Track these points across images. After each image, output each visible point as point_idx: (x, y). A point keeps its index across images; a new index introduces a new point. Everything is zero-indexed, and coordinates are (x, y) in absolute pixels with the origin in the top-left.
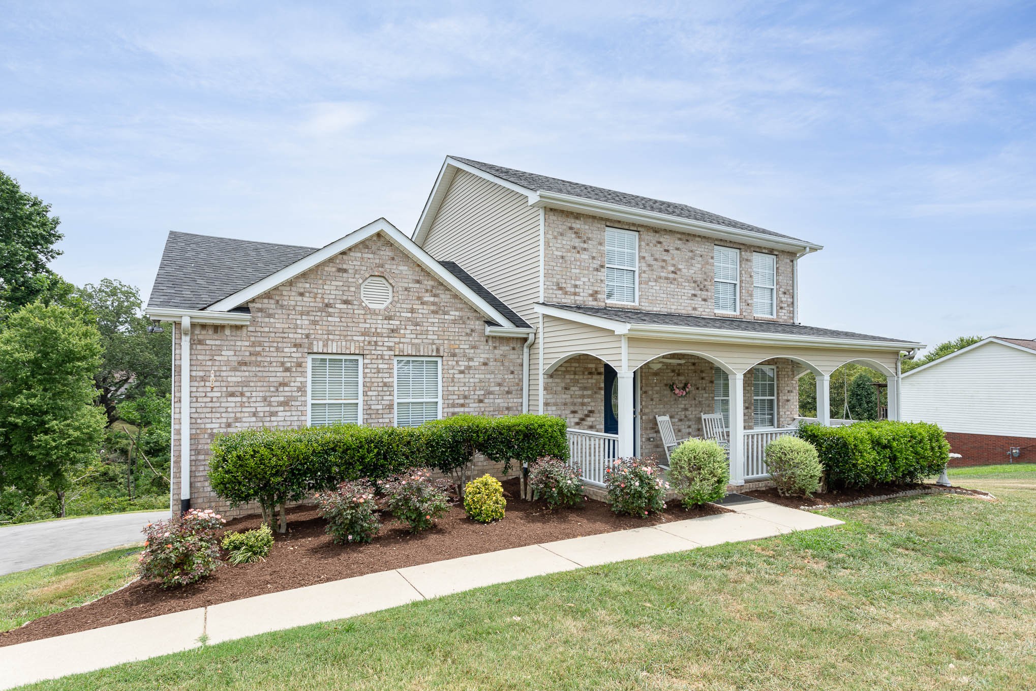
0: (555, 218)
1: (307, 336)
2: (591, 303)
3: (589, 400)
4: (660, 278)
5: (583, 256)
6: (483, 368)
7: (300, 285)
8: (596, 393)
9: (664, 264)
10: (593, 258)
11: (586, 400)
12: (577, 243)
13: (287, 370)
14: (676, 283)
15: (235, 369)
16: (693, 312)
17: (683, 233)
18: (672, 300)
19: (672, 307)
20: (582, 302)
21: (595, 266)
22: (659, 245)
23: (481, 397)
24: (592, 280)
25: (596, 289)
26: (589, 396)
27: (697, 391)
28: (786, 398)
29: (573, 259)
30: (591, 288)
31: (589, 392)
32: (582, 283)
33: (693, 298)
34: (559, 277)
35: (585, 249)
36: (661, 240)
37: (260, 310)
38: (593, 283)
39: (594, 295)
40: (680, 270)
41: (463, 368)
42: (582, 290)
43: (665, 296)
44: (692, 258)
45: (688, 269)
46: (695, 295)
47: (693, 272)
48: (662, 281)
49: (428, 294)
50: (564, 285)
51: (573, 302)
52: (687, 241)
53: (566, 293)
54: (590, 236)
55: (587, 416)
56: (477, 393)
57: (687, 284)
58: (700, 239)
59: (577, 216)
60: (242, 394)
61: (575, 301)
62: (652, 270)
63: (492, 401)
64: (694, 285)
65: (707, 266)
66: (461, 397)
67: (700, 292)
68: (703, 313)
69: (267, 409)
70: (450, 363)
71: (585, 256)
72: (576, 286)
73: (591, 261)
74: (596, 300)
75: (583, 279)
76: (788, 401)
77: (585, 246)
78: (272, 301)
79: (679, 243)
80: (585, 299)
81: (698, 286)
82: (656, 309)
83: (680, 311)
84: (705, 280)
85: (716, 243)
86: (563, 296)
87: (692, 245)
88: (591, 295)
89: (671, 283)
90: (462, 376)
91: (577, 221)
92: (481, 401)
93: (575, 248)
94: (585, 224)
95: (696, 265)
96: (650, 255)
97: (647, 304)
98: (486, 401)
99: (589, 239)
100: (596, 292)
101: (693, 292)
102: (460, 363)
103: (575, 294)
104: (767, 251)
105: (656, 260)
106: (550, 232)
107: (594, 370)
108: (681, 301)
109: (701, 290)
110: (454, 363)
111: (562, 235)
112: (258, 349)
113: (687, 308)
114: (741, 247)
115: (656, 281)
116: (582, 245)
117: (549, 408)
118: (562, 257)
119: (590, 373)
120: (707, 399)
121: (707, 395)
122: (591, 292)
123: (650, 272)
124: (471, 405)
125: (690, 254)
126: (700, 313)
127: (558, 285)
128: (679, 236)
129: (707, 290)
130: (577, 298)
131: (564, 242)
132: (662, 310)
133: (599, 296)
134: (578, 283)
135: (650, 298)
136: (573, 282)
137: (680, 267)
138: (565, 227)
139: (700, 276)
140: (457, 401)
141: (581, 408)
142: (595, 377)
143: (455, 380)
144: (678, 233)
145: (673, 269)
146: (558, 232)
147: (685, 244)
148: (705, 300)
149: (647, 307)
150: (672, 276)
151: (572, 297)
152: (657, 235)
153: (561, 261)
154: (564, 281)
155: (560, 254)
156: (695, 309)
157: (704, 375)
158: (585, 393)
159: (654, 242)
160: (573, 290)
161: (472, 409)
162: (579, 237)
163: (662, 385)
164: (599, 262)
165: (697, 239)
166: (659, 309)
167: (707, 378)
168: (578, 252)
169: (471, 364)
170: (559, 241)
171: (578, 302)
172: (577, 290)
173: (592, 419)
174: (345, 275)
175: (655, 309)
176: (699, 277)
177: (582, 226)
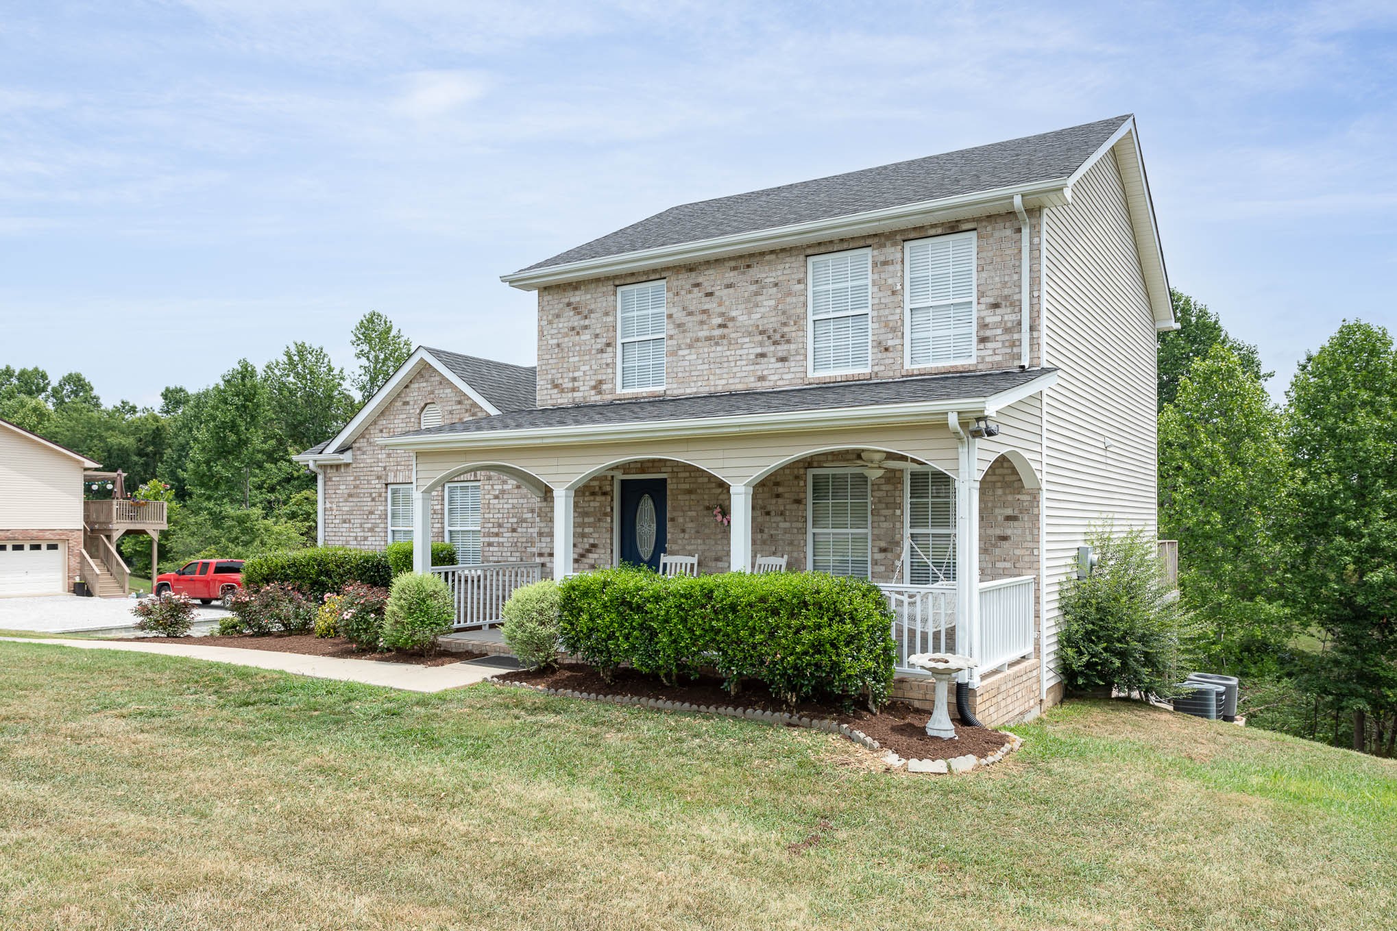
0: (550, 298)
1: (385, 468)
2: (594, 398)
3: (591, 530)
4: (698, 340)
5: (583, 337)
6: (516, 491)
7: (380, 422)
8: (600, 520)
9: (705, 317)
10: (597, 336)
11: (587, 530)
12: (577, 321)
13: (373, 500)
14: (725, 342)
15: (346, 501)
16: (759, 384)
17: (741, 257)
18: (718, 371)
19: (718, 382)
20: (582, 400)
21: (599, 346)
22: (696, 290)
23: (515, 526)
24: (594, 367)
25: (600, 377)
26: (590, 525)
27: (768, 518)
28: (998, 532)
29: (571, 344)
30: (593, 377)
31: (591, 520)
32: (581, 374)
33: (759, 360)
34: (553, 371)
35: (586, 327)
36: (700, 280)
37: (359, 449)
38: (596, 370)
39: (597, 387)
40: (733, 319)
41: (497, 492)
42: (582, 383)
43: (706, 366)
44: (757, 294)
45: (750, 314)
46: (763, 355)
47: (759, 316)
48: (699, 344)
49: (467, 415)
50: (560, 381)
51: (571, 401)
52: (748, 266)
53: (562, 391)
54: (593, 306)
55: (589, 551)
56: (510, 520)
57: (747, 340)
58: (773, 257)
59: (575, 286)
60: (350, 522)
61: (574, 399)
62: (684, 331)
63: (524, 530)
64: (760, 338)
65: (788, 300)
66: (496, 525)
67: (772, 348)
68: (779, 383)
69: (362, 534)
70: (486, 487)
71: (586, 336)
72: (574, 379)
73: (593, 341)
74: (600, 393)
75: (583, 368)
76: (1004, 538)
77: (587, 322)
78: (365, 440)
79: (731, 276)
80: (586, 394)
81: (769, 337)
82: (690, 391)
83: (732, 388)
84: (785, 324)
85: (809, 252)
86: (559, 396)
87: (756, 272)
88: (594, 388)
89: (717, 344)
90: (496, 501)
91: (577, 293)
92: (514, 530)
93: (573, 329)
94: (586, 293)
95: (765, 303)
96: (680, 309)
97: (675, 386)
98: (519, 530)
99: (591, 311)
100: (600, 382)
101: (759, 350)
102: (495, 487)
103: (574, 390)
104: (939, 231)
105: (690, 314)
106: (545, 318)
107: (597, 489)
108: (735, 370)
109: (775, 343)
110: (490, 487)
111: (558, 316)
112: (358, 482)
113: (746, 380)
114: (869, 242)
115: (690, 347)
116: (582, 323)
117: (543, 539)
118: (558, 345)
119: (593, 494)
120: (786, 531)
121: (787, 525)
122: (593, 383)
123: (681, 336)
124: (505, 535)
125: (754, 288)
126: (772, 384)
127: (554, 382)
128: (733, 264)
129: (788, 342)
130: (576, 394)
131: (561, 325)
132: (701, 389)
133: (604, 387)
134: (576, 374)
135: (680, 375)
136: (571, 375)
137: (733, 314)
138: (561, 305)
139: (773, 319)
140: (492, 530)
141: (581, 540)
142: (599, 498)
143: (491, 506)
144: (730, 259)
145: (719, 321)
146: (553, 315)
147: (744, 273)
148: (783, 360)
149: (676, 390)
150: (718, 332)
151: (570, 395)
152: (693, 274)
153: (556, 350)
154: (560, 375)
155: (555, 341)
156: (762, 378)
157: (781, 490)
158: (586, 520)
159: (688, 287)
160: (570, 385)
161: (505, 540)
162: (579, 313)
163: (702, 507)
164: (604, 340)
165: (767, 258)
166: (695, 390)
167: (786, 495)
168: (578, 333)
169: (506, 487)
170: (555, 326)
171: (577, 400)
172: (576, 384)
173: (596, 556)
174: (408, 407)
175: (688, 391)
176: (772, 322)
177: (583, 298)
